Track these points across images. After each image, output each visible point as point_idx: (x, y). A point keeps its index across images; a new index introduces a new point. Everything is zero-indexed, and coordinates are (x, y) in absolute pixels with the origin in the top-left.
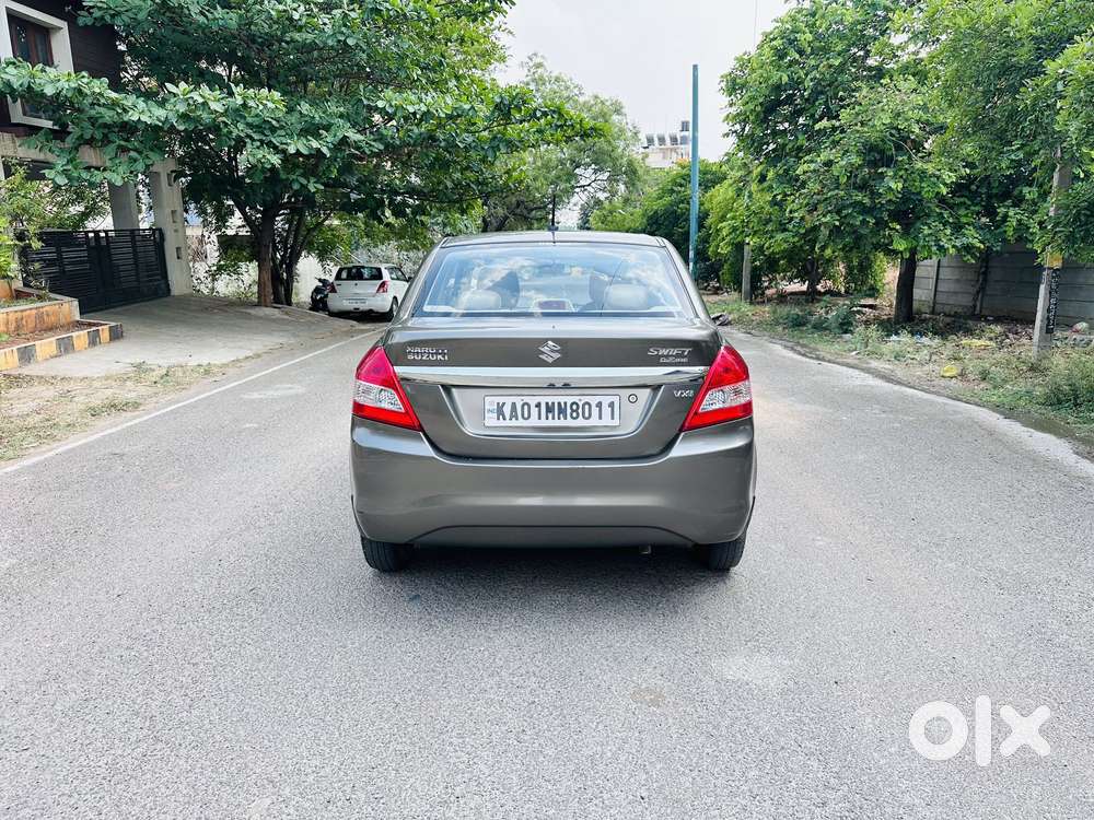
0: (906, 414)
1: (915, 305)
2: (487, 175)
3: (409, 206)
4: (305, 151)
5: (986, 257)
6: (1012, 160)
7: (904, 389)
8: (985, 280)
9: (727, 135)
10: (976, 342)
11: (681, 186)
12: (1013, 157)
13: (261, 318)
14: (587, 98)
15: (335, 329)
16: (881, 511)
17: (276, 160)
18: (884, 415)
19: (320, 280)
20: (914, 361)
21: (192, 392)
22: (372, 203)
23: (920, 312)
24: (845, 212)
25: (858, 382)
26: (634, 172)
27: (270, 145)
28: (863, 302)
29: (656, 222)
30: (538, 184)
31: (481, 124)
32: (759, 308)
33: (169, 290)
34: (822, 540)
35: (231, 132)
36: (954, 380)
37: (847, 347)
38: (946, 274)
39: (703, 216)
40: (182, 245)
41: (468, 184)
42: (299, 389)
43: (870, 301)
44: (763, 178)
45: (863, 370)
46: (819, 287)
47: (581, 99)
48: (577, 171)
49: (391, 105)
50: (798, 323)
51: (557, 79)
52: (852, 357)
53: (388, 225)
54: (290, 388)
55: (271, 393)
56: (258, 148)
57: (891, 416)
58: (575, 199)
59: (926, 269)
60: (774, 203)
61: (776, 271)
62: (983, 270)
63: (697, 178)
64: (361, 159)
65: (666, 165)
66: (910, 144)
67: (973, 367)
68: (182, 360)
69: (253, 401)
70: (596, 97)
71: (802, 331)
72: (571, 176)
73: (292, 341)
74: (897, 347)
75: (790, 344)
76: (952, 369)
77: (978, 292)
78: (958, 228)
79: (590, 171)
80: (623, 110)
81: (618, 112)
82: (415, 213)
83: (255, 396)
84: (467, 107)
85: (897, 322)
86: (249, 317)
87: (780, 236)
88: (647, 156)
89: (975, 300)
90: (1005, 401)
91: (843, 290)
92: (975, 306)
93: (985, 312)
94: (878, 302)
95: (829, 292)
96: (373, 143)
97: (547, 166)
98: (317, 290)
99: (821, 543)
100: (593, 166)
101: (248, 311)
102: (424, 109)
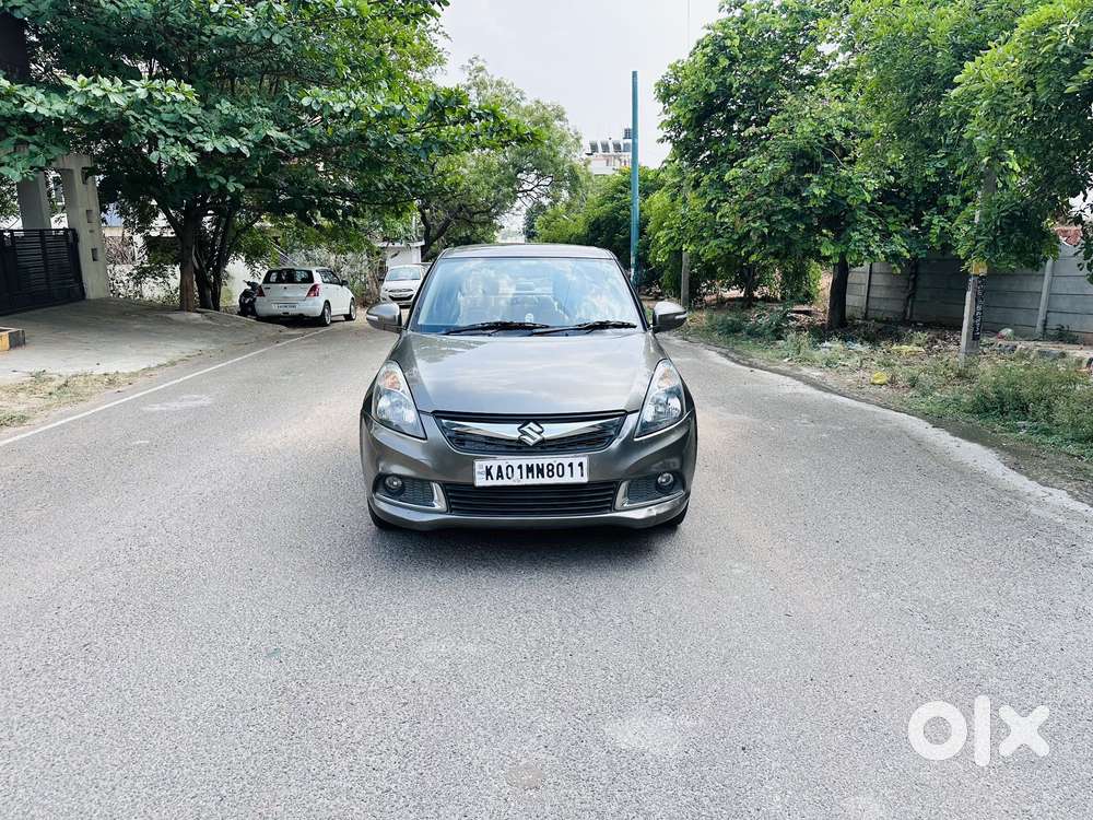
0: (836, 424)
1: (848, 311)
2: (419, 177)
3: (341, 208)
4: (222, 149)
5: (914, 266)
6: (937, 168)
7: (834, 396)
8: (915, 287)
9: (662, 141)
10: (905, 348)
11: (622, 192)
12: (938, 165)
13: (183, 323)
14: (529, 103)
15: (261, 335)
16: (803, 532)
17: (191, 158)
18: (813, 425)
19: (249, 283)
20: (846, 368)
21: (92, 402)
22: (300, 204)
23: (853, 318)
24: (774, 218)
25: (788, 390)
26: (577, 178)
27: (185, 142)
28: (797, 308)
29: (598, 228)
30: (479, 188)
31: (413, 125)
32: (697, 315)
33: (84, 294)
34: (740, 568)
35: (142, 127)
36: (884, 388)
37: (780, 354)
38: (878, 280)
39: (644, 223)
40: (98, 246)
41: (401, 186)
42: (206, 400)
43: (805, 308)
44: (697, 185)
45: (794, 377)
46: (756, 294)
47: (523, 104)
48: (519, 176)
49: (317, 102)
50: (733, 330)
51: (499, 84)
52: (784, 365)
53: (318, 227)
54: (196, 400)
55: (175, 405)
56: (172, 144)
57: (820, 426)
58: (518, 204)
59: (858, 276)
60: (708, 209)
61: (713, 277)
62: (913, 276)
63: (637, 185)
64: (286, 158)
65: (609, 172)
66: (838, 151)
67: (902, 375)
68: (88, 369)
69: (153, 414)
70: (538, 102)
71: (737, 339)
72: (513, 180)
73: (213, 347)
74: (829, 353)
75: (724, 351)
76: (882, 376)
77: (908, 298)
78: (886, 236)
79: (533, 176)
80: (565, 116)
81: (560, 117)
82: (345, 215)
83: (157, 408)
84: (399, 107)
85: (831, 327)
86: (170, 322)
87: (713, 243)
88: (589, 162)
89: (906, 305)
90: (934, 409)
91: (779, 296)
92: (905, 312)
93: (915, 318)
94: (812, 308)
95: (766, 299)
96: (297, 142)
97: (488, 171)
98: (245, 294)
99: (739, 571)
100: (535, 171)
101: (169, 316)
102: (353, 106)
